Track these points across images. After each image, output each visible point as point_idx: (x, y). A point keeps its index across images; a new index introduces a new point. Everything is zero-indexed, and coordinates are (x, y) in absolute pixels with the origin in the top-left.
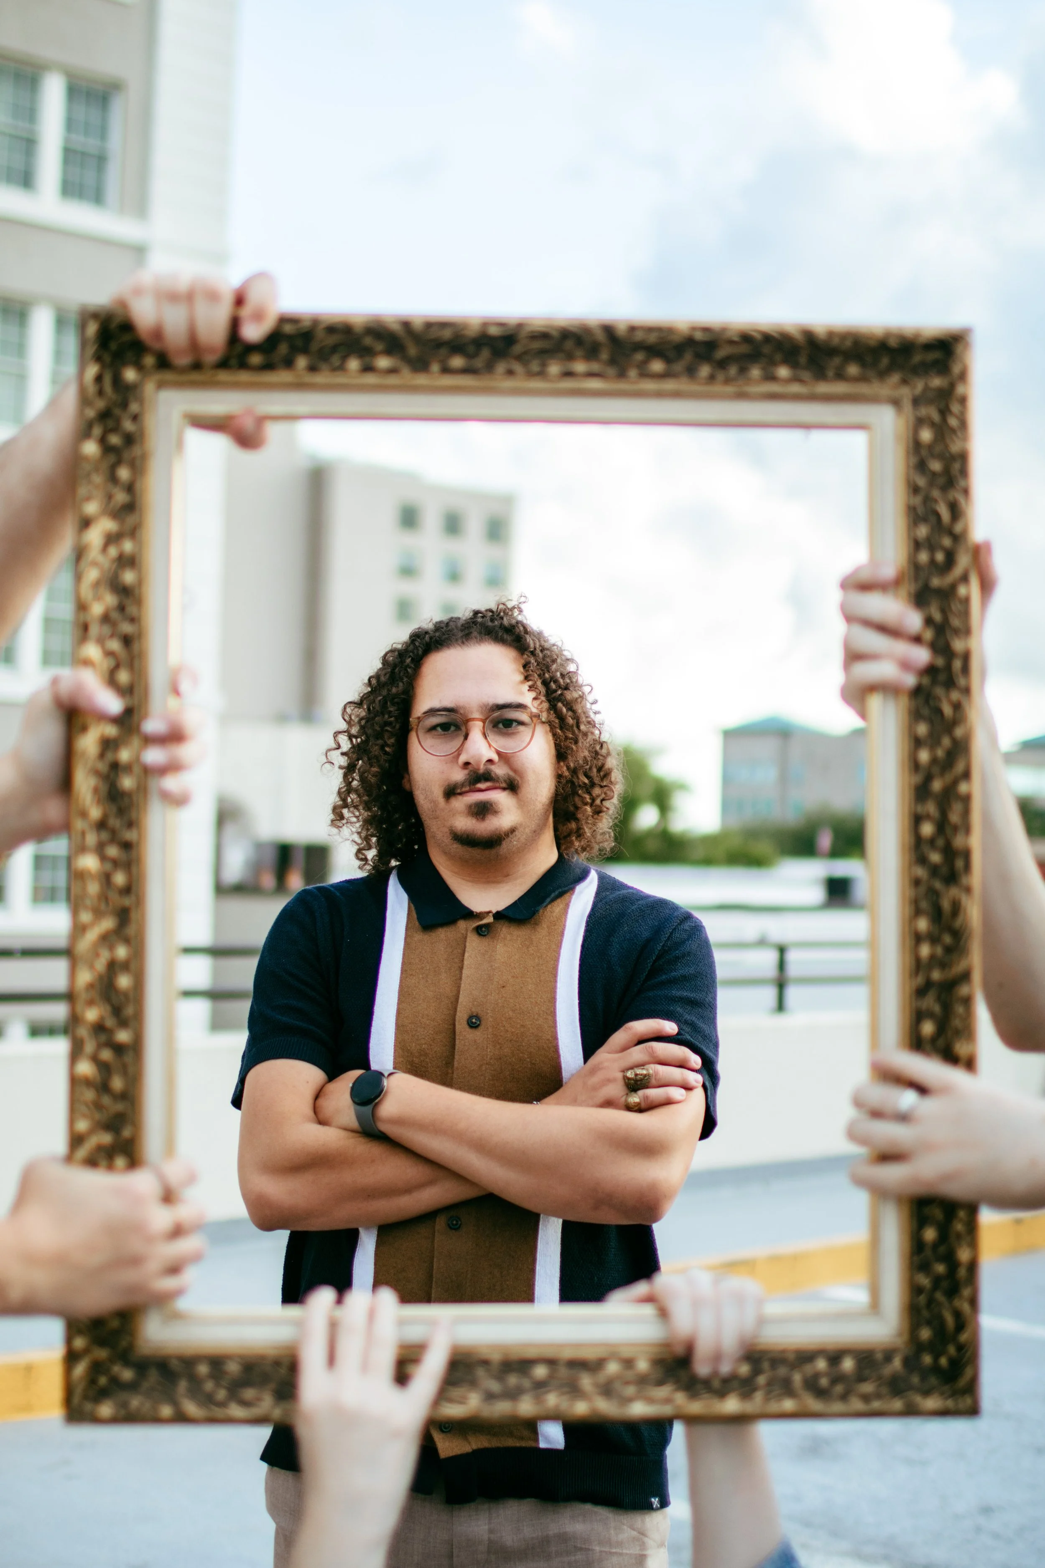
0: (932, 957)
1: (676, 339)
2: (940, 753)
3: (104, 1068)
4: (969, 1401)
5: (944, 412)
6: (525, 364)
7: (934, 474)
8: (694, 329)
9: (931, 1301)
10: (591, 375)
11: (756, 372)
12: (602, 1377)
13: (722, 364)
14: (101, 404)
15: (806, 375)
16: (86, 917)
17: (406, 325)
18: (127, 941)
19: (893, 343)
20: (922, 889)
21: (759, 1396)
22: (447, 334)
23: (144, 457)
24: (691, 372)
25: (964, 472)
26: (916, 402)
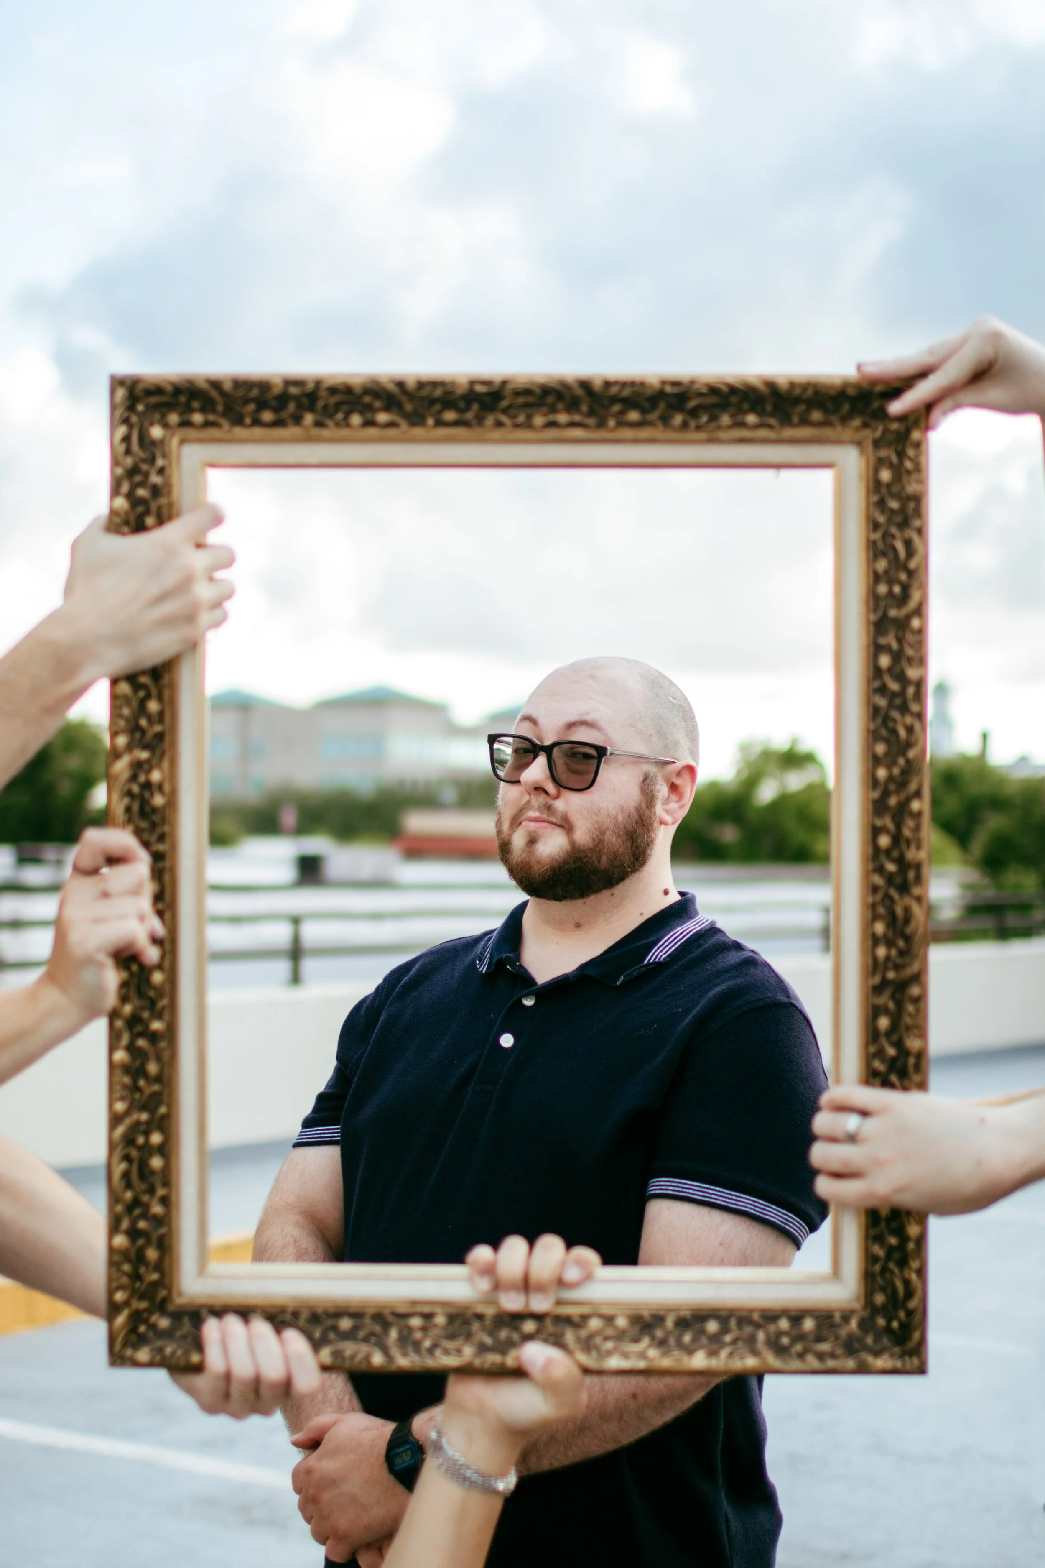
0: (888, 958)
1: (649, 392)
2: (896, 771)
3: (139, 1054)
4: (916, 1361)
5: (901, 454)
6: (513, 417)
7: (892, 511)
8: (664, 383)
9: (884, 1270)
10: (572, 425)
11: (725, 419)
12: (583, 1333)
13: (694, 413)
14: (129, 461)
15: (772, 421)
17: (401, 384)
19: (851, 392)
20: (879, 896)
21: (724, 1353)
22: (439, 392)
24: (665, 420)
25: (921, 512)
26: (877, 444)
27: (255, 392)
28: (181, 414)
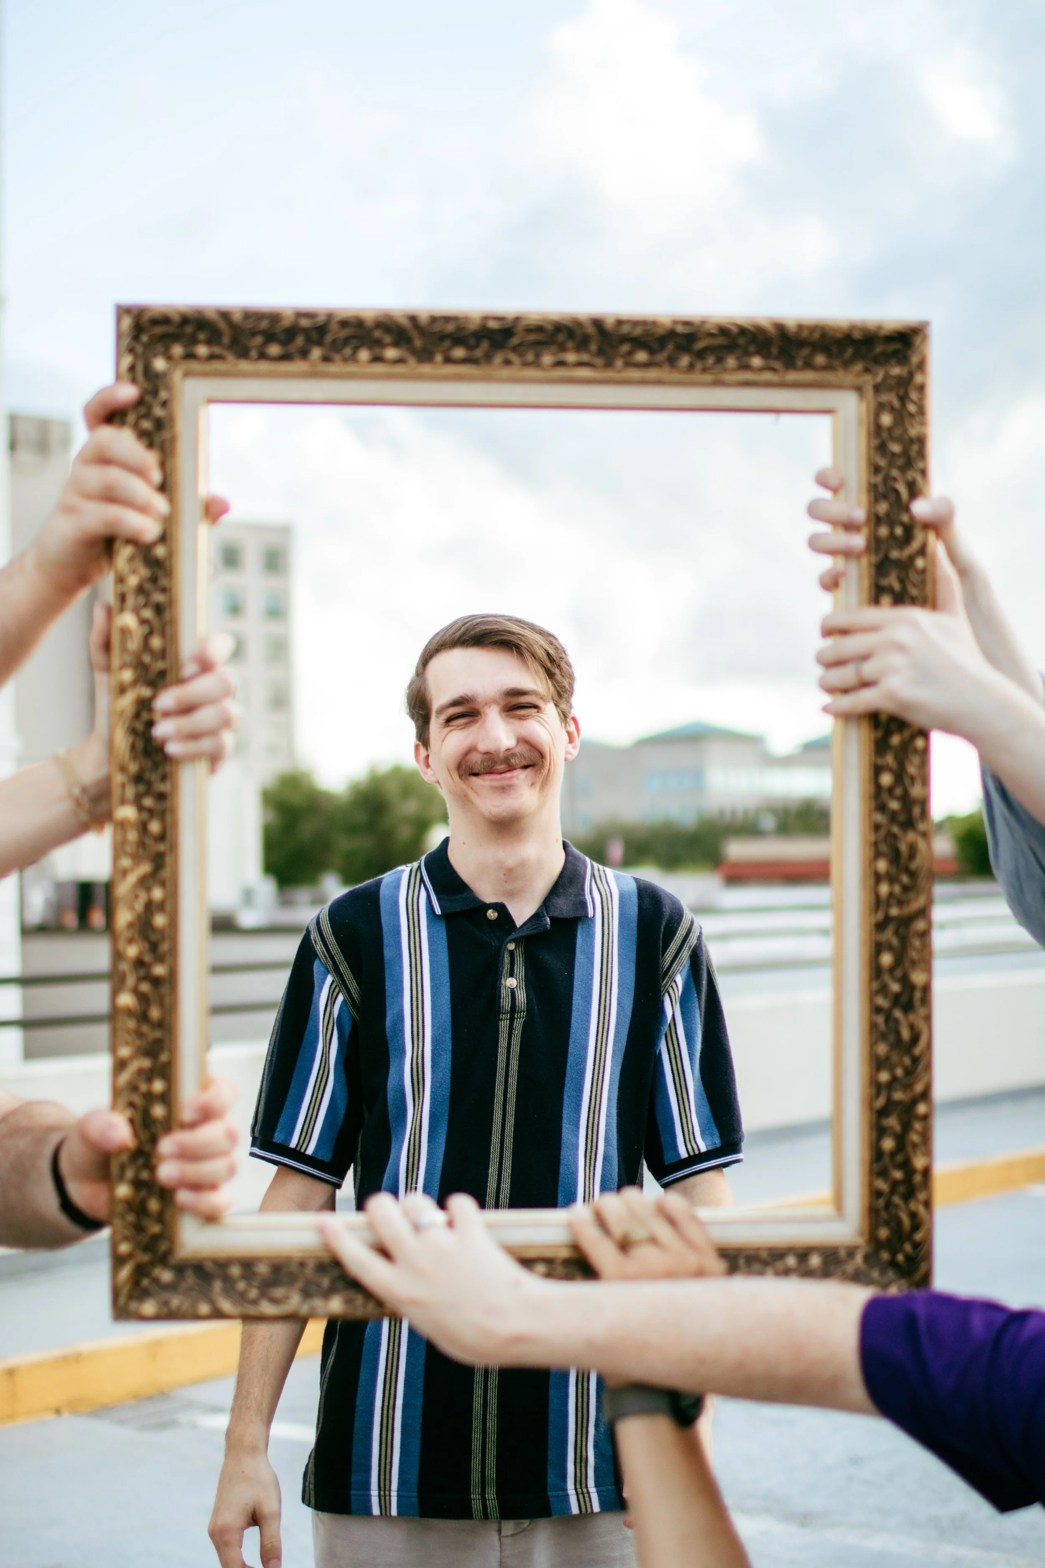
0: (891, 894)
1: (660, 331)
3: (143, 999)
5: (903, 399)
6: (521, 355)
7: (893, 454)
8: (675, 322)
9: (888, 1205)
10: (580, 364)
11: (731, 362)
13: (701, 355)
15: (777, 365)
16: (126, 862)
17: (413, 319)
18: (163, 884)
19: (857, 335)
20: (882, 833)
22: (450, 328)
23: (173, 440)
24: (672, 361)
25: (922, 454)
26: (877, 389)
27: (264, 324)
28: (186, 346)
